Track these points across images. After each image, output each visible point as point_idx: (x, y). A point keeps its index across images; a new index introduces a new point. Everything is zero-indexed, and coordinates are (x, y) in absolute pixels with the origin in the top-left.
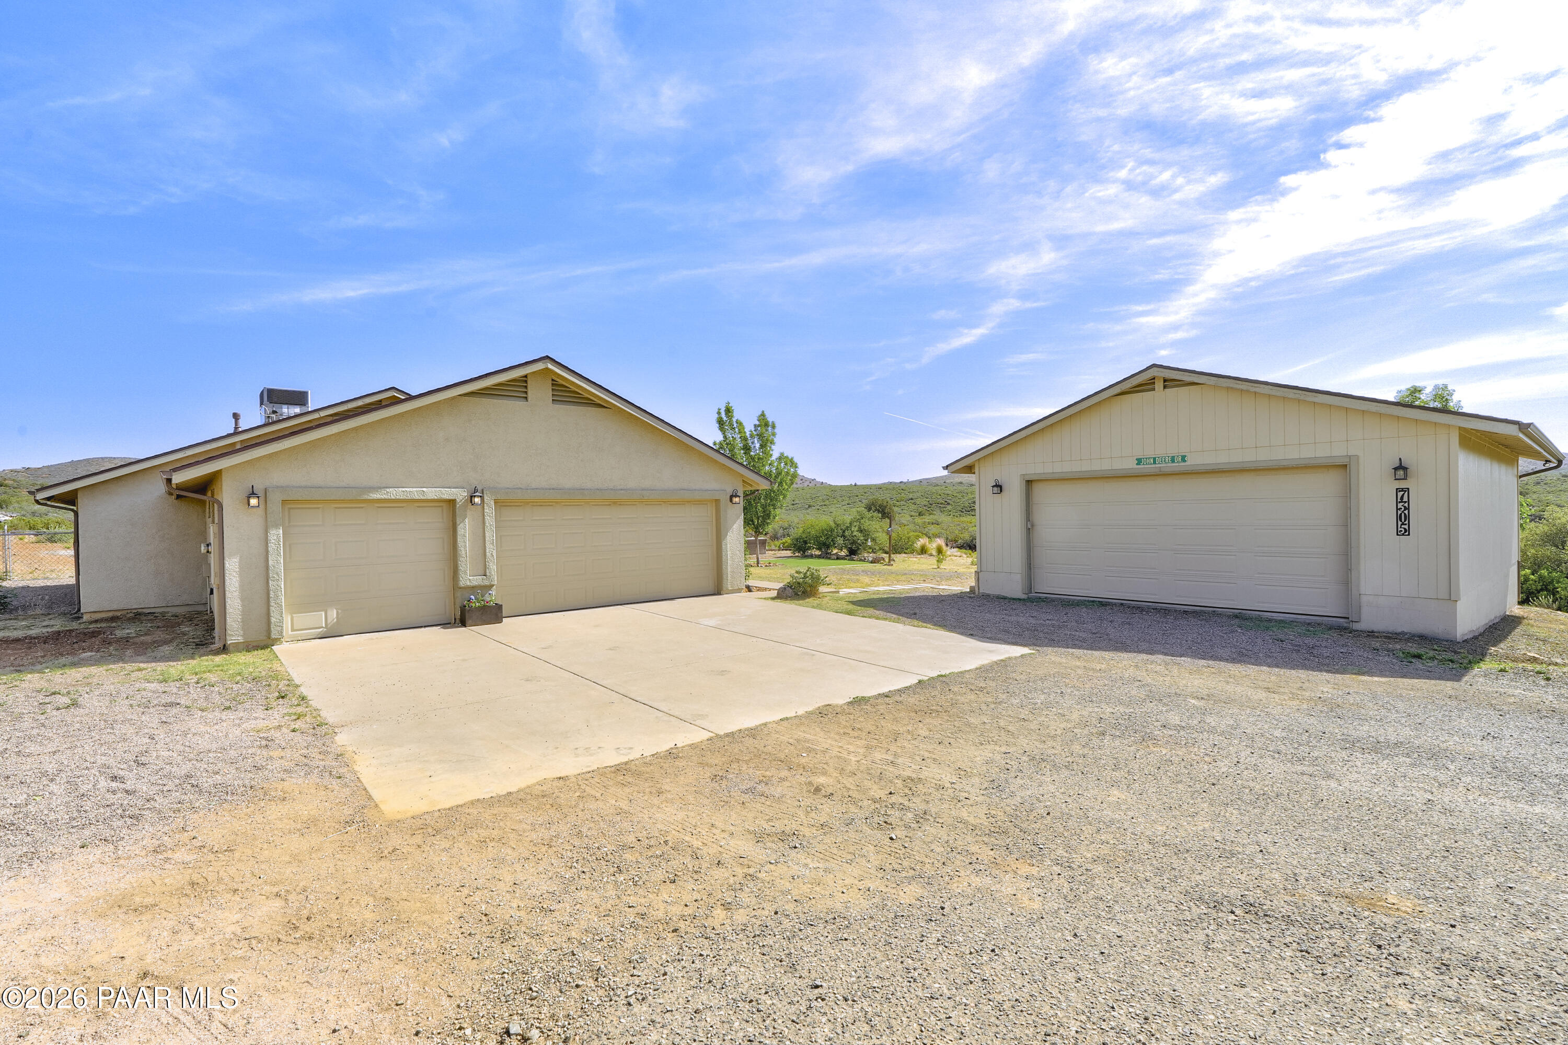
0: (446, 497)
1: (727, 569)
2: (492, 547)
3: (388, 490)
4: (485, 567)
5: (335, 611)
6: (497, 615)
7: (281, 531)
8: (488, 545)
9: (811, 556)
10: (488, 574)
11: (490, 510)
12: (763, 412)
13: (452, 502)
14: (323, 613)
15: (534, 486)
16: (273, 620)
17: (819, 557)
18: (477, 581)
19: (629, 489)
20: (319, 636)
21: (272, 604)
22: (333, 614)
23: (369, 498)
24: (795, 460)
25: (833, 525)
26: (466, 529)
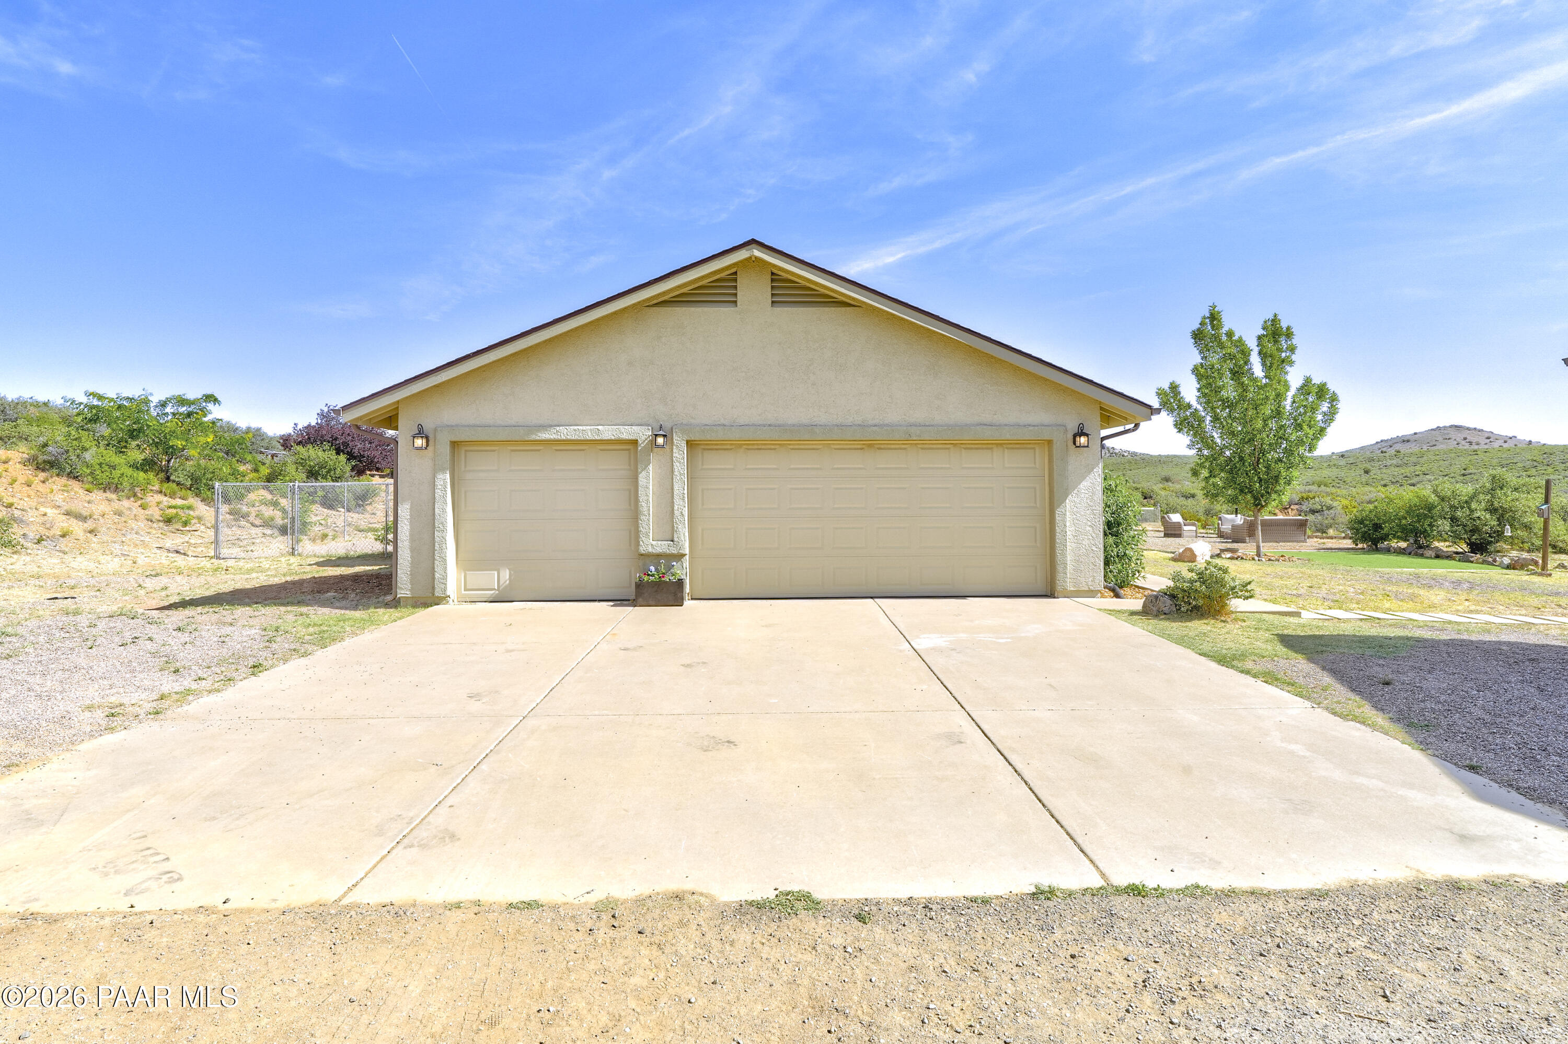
0: (625, 436)
1: (1064, 555)
2: (681, 503)
3: (558, 428)
4: (673, 530)
5: (508, 572)
6: (675, 594)
7: (448, 476)
8: (677, 501)
9: (1388, 550)
10: (676, 539)
11: (680, 453)
12: (1275, 315)
13: (635, 442)
14: (496, 573)
15: (742, 421)
16: (437, 575)
17: (1401, 552)
18: (661, 547)
19: (887, 425)
20: (491, 599)
21: (437, 558)
22: (506, 575)
23: (537, 438)
24: (1332, 387)
25: (1433, 498)
26: (649, 479)
